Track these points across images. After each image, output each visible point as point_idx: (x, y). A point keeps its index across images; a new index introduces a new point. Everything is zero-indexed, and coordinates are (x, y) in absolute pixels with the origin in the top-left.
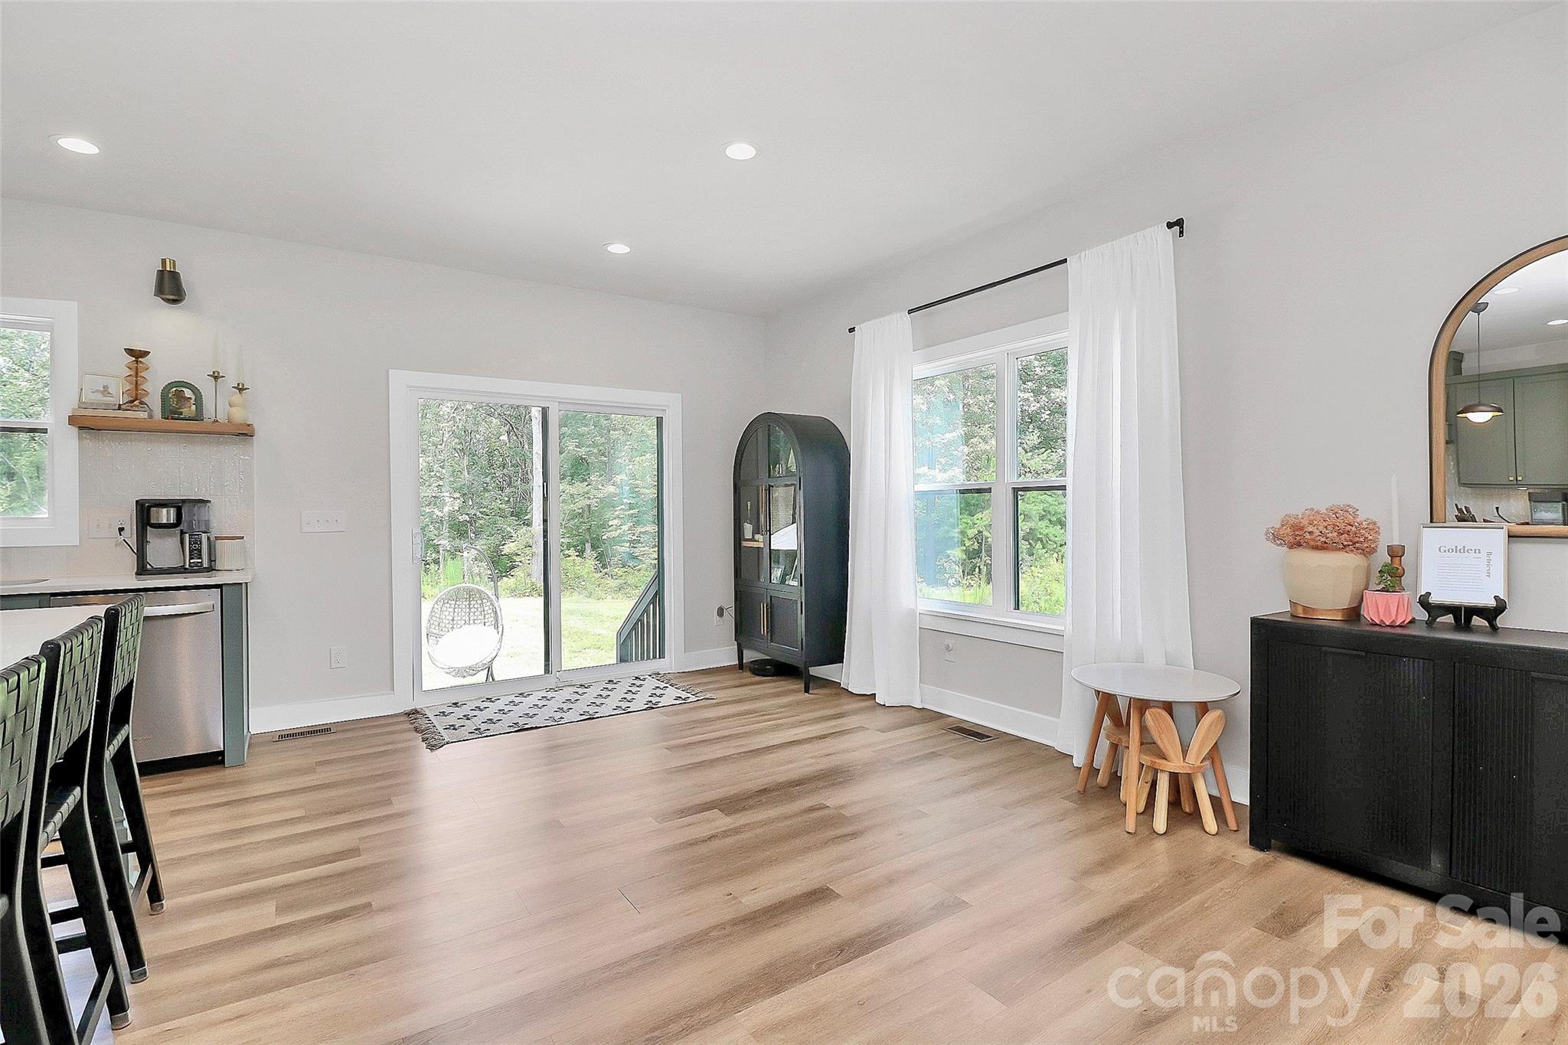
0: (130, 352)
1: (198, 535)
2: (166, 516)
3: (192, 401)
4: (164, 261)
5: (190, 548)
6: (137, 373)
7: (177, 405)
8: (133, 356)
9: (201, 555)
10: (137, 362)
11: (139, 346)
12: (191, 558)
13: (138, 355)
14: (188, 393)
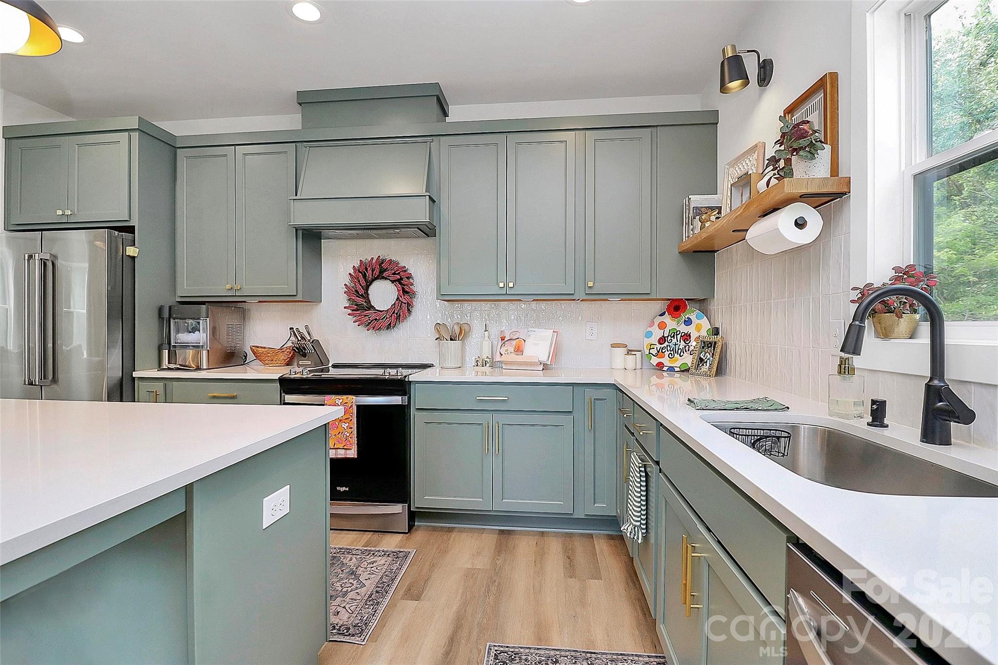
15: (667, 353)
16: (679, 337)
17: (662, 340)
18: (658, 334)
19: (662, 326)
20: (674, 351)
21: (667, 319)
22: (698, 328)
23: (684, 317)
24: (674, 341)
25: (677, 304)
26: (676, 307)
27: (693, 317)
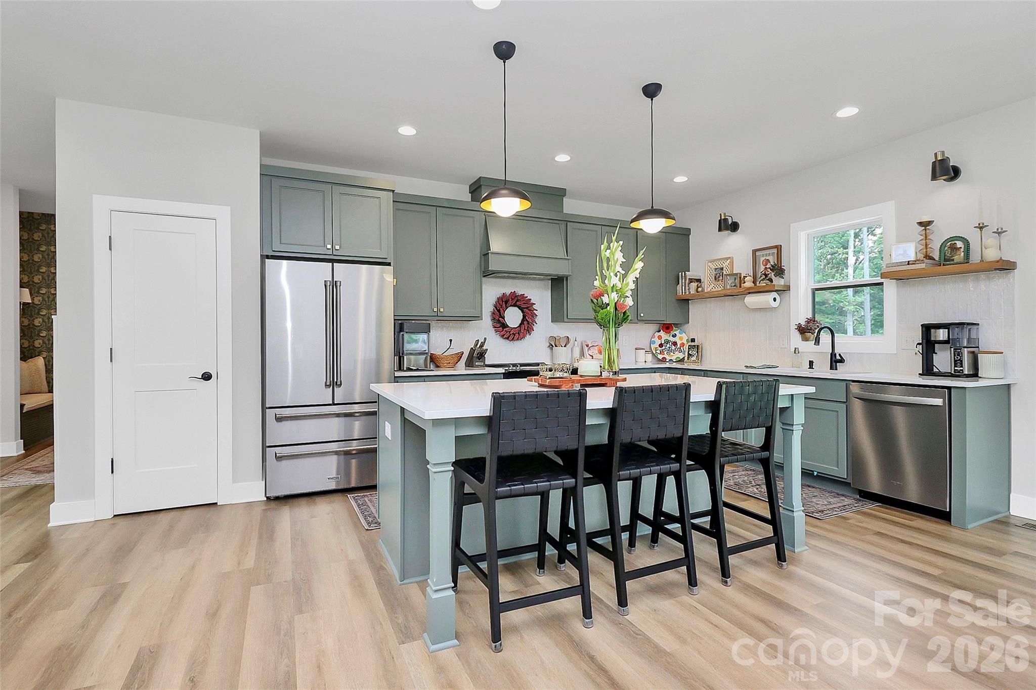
0: (920, 224)
1: (960, 349)
2: (942, 335)
3: (962, 250)
4: (936, 154)
5: (954, 358)
6: (926, 237)
7: (950, 254)
8: (923, 226)
9: (962, 364)
10: (925, 230)
11: (925, 219)
12: (955, 366)
13: (925, 225)
14: (959, 244)
15: (665, 352)
16: (670, 343)
17: (661, 346)
18: (658, 342)
19: (660, 338)
20: (670, 351)
21: (662, 333)
22: (681, 339)
23: (672, 333)
24: (668, 346)
25: (667, 325)
26: (667, 328)
27: (677, 333)
